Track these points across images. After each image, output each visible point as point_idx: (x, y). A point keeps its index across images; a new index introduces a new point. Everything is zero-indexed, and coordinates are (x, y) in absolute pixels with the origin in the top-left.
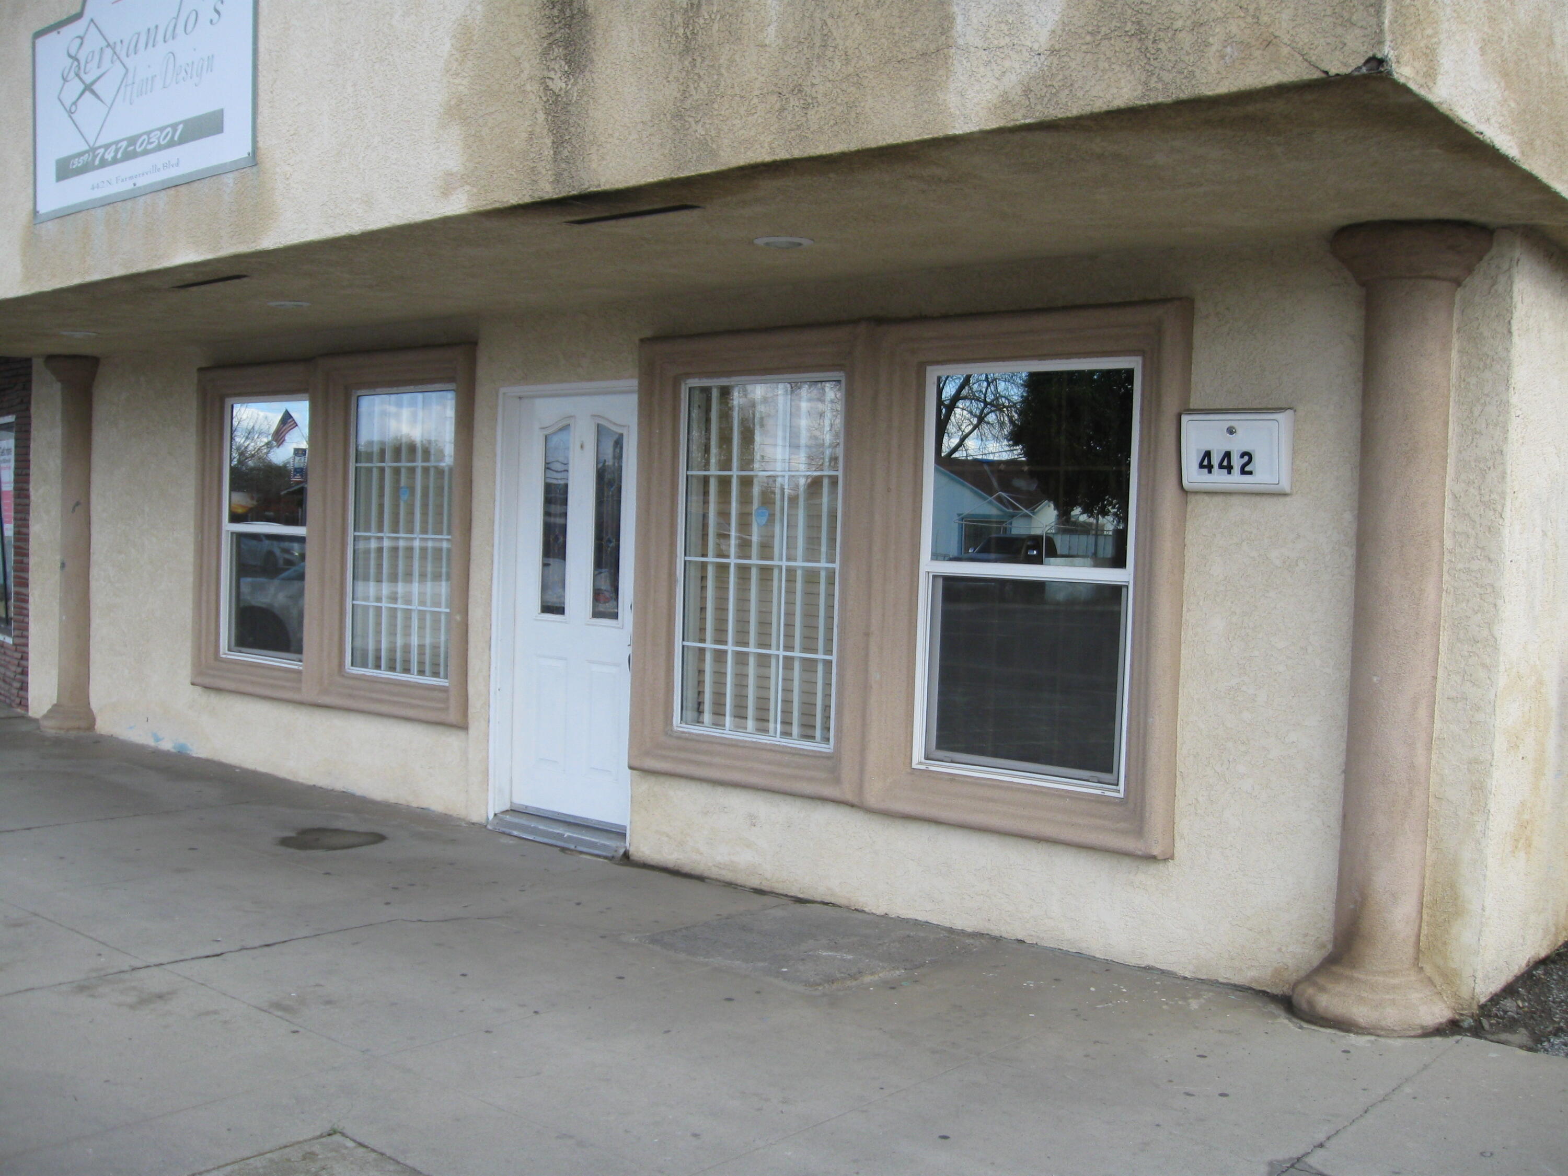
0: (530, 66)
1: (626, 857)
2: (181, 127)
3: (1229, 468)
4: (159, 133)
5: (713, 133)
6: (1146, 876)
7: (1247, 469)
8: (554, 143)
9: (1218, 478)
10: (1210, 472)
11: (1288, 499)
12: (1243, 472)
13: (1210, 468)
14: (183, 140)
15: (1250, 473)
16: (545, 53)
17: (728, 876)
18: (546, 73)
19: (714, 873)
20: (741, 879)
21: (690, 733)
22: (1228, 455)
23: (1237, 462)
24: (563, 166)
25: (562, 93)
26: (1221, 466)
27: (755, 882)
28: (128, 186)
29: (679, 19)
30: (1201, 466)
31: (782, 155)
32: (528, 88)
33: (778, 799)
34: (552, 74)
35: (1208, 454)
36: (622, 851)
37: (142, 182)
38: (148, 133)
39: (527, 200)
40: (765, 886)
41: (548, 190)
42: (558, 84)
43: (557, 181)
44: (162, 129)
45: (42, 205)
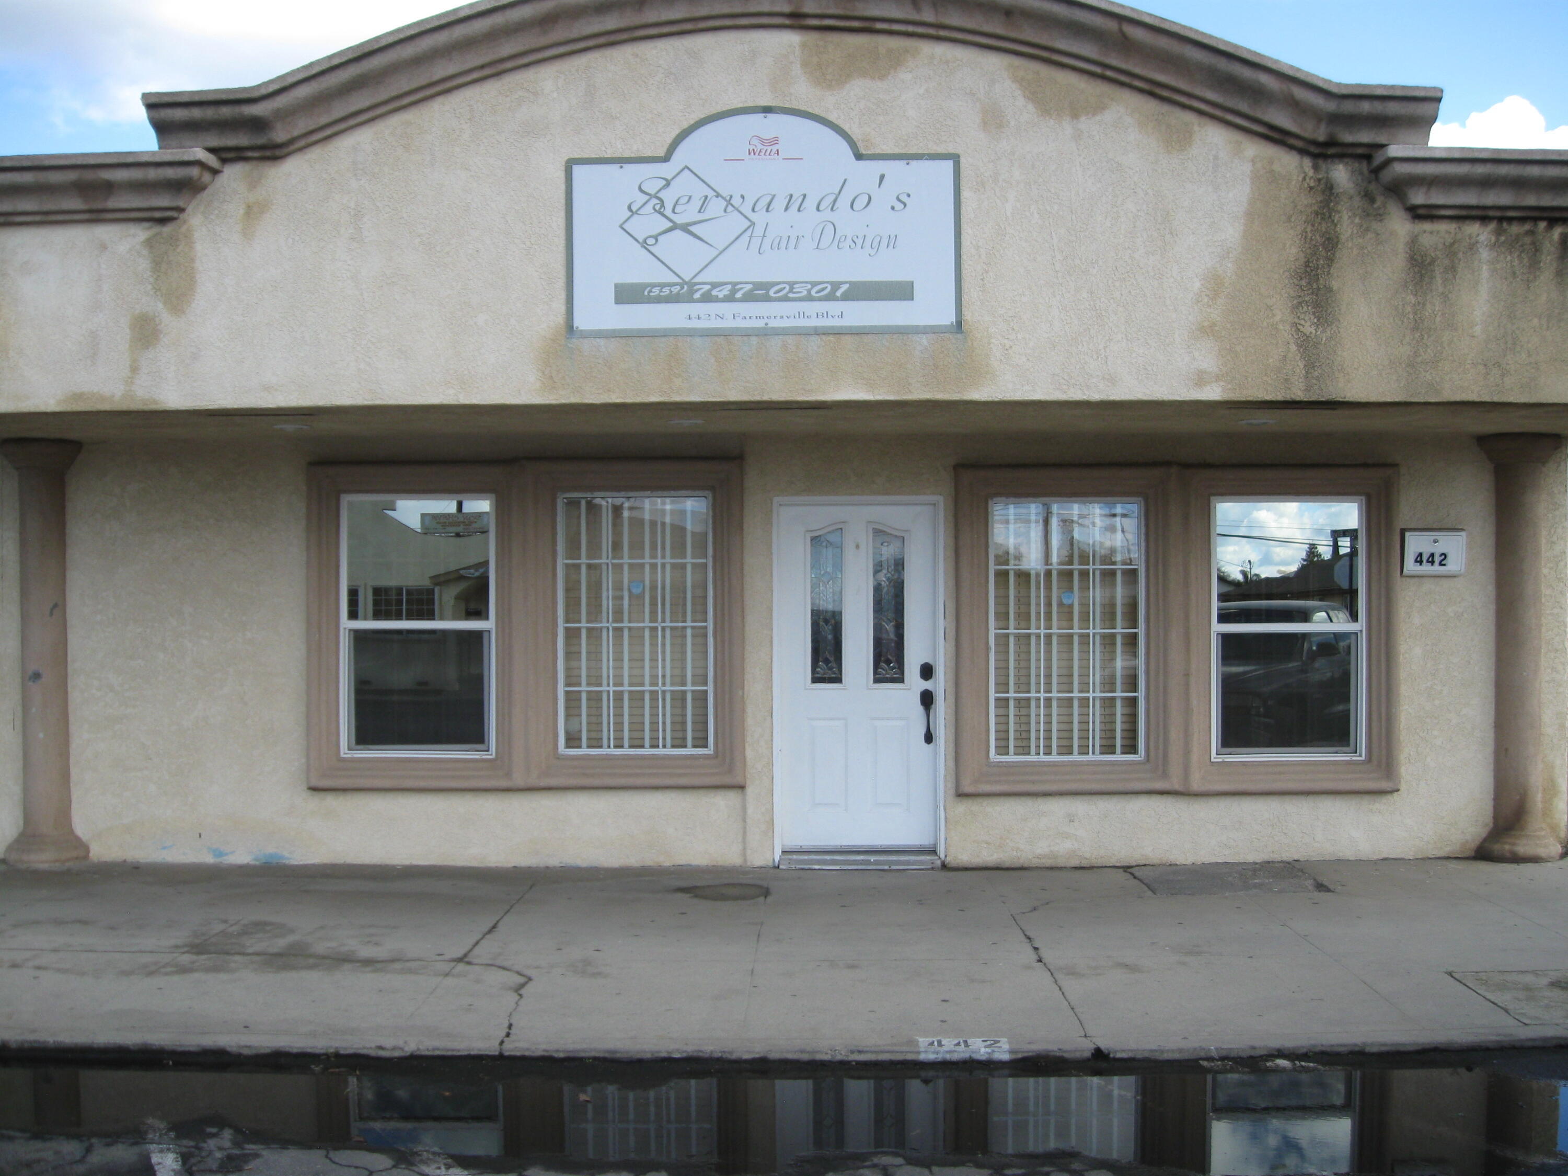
0: (1281, 313)
1: (944, 866)
2: (845, 287)
3: (1432, 563)
4: (809, 286)
5: (1438, 379)
6: (1381, 804)
7: (1443, 563)
8: (1305, 366)
9: (1426, 568)
10: (1421, 564)
11: (1456, 579)
12: (1441, 564)
13: (1421, 562)
14: (846, 297)
15: (1444, 565)
16: (1296, 308)
17: (1048, 863)
18: (1296, 321)
19: (1035, 862)
20: (1061, 862)
21: (1006, 762)
22: (1432, 555)
23: (1437, 559)
24: (1314, 381)
25: (1313, 336)
26: (1428, 561)
27: (1075, 862)
28: (760, 324)
29: (1409, 309)
30: (1416, 561)
31: (1487, 398)
32: (1281, 327)
33: (1095, 798)
34: (1302, 322)
35: (1421, 555)
36: (939, 863)
37: (773, 323)
38: (792, 285)
39: (1280, 398)
40: (1085, 863)
41: (1298, 393)
42: (1308, 329)
43: (1308, 389)
44: (814, 284)
45: (582, 322)
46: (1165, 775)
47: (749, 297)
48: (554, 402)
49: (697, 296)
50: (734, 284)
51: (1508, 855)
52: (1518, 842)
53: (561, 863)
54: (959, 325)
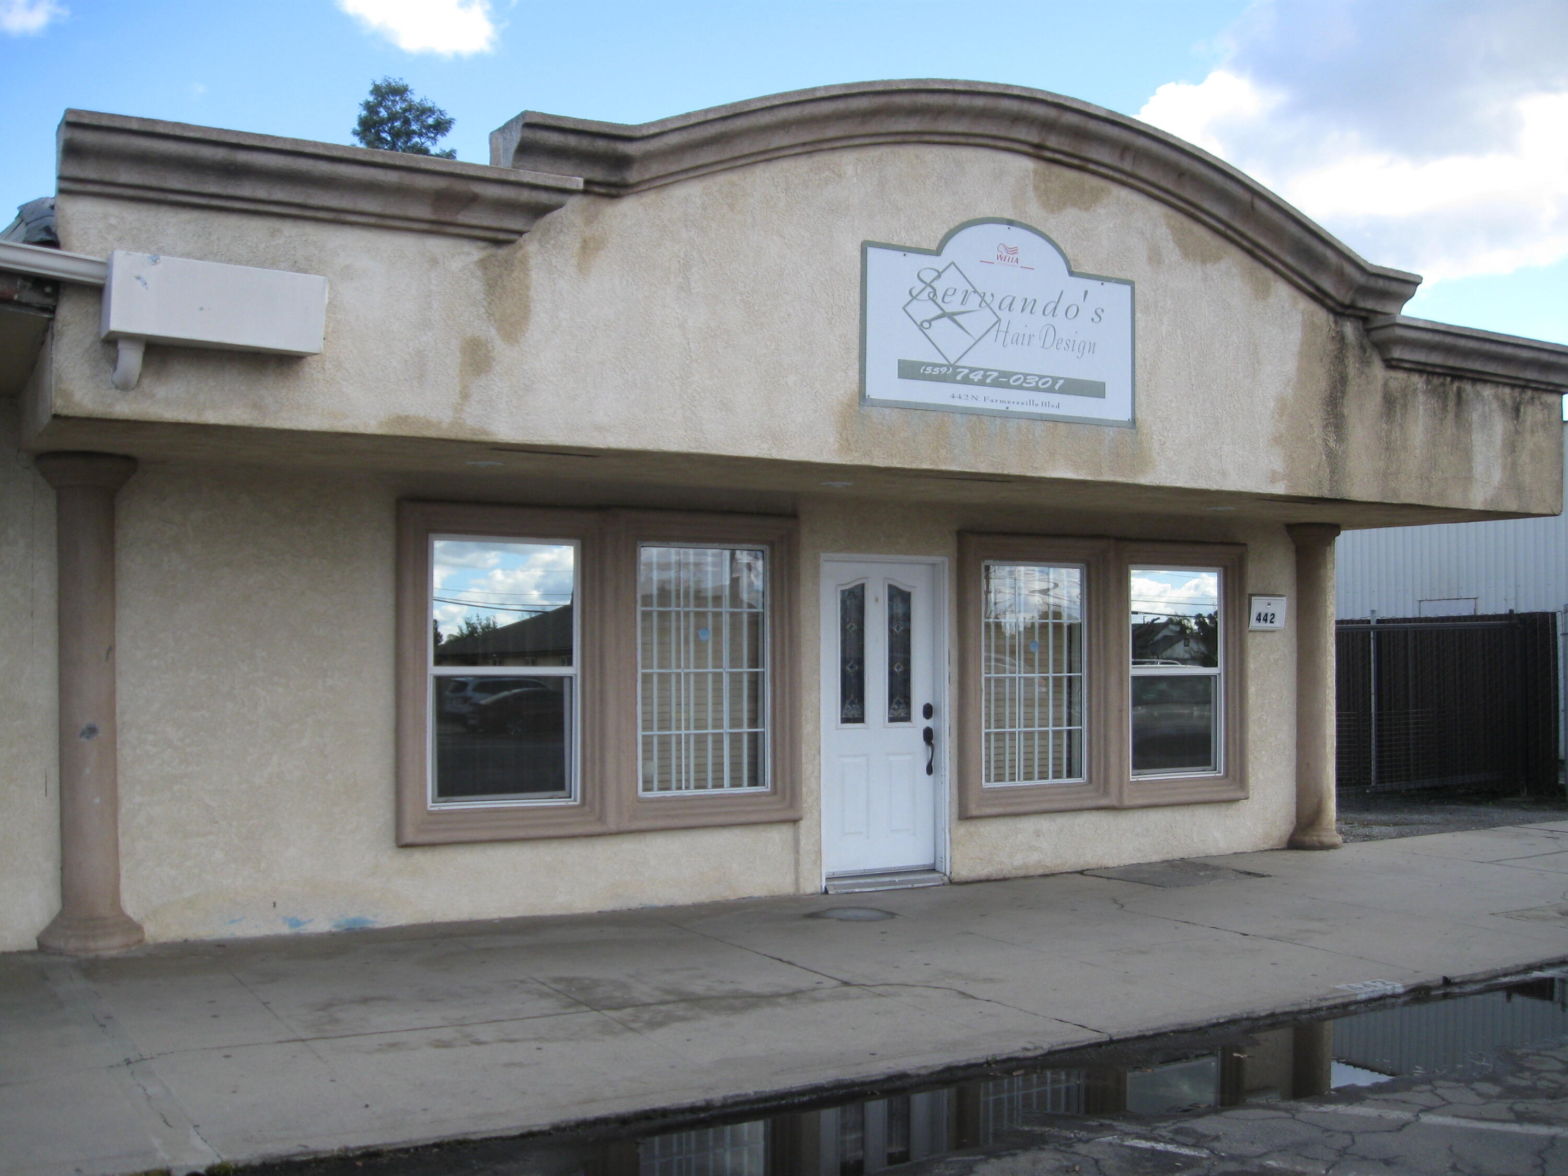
0: (1318, 431)
1: (951, 882)
2: (1061, 382)
3: (1266, 620)
4: (1037, 379)
5: (1398, 487)
6: (1232, 810)
7: (1272, 621)
8: (1330, 472)
9: (1262, 625)
10: (1259, 622)
11: (1275, 633)
12: (1271, 622)
13: (1259, 620)
14: (1062, 391)
15: (1273, 622)
16: (1326, 427)
17: (1022, 873)
18: (1326, 438)
19: (1014, 873)
20: (1032, 872)
21: (994, 788)
22: (1266, 615)
23: (1269, 618)
24: (1334, 484)
25: (1334, 449)
26: (1264, 620)
27: (1040, 871)
28: (1002, 407)
29: (1383, 434)
30: (1257, 619)
31: (1421, 503)
32: (1317, 441)
33: (1053, 815)
34: (1328, 438)
35: (1260, 615)
36: (946, 878)
37: (1013, 408)
38: (1026, 375)
39: (1316, 495)
40: (1047, 872)
41: (1326, 493)
42: (1332, 444)
43: (1330, 490)
44: (1041, 377)
45: (873, 392)
46: (1106, 793)
47: (996, 384)
48: (849, 463)
49: (959, 378)
50: (986, 371)
51: (1317, 844)
52: (1321, 833)
53: (641, 904)
54: (1134, 421)
